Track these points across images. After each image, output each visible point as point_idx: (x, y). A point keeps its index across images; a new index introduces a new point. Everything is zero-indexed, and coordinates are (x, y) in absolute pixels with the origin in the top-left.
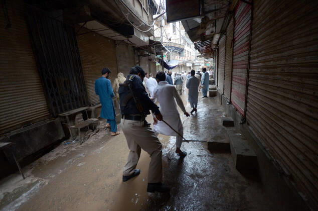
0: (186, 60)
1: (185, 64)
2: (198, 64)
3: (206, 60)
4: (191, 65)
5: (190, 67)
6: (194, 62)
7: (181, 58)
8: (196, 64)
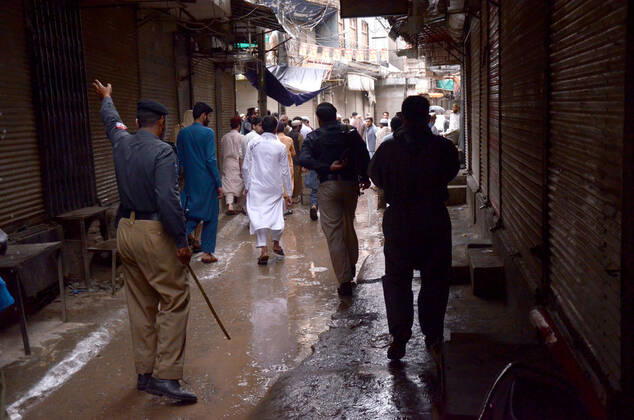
0: (346, 61)
1: (344, 77)
2: (402, 81)
3: (435, 69)
4: (368, 84)
5: (364, 94)
6: (384, 71)
7: (326, 50)
8: (390, 81)
